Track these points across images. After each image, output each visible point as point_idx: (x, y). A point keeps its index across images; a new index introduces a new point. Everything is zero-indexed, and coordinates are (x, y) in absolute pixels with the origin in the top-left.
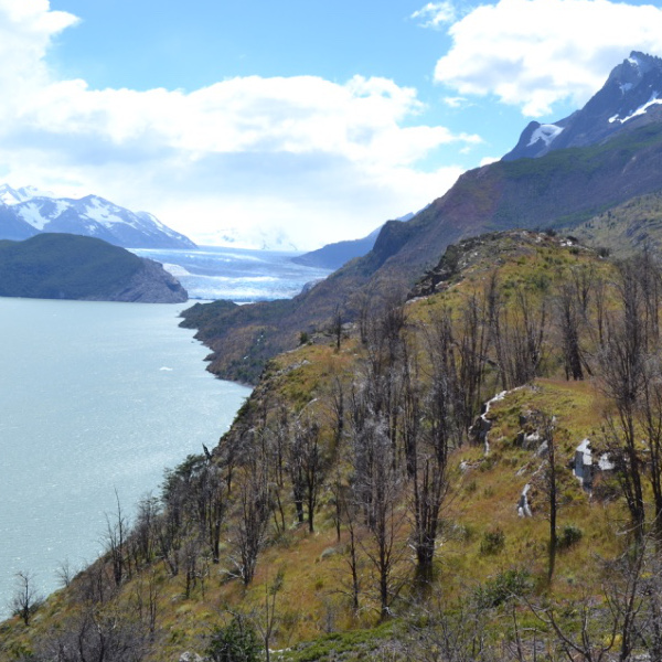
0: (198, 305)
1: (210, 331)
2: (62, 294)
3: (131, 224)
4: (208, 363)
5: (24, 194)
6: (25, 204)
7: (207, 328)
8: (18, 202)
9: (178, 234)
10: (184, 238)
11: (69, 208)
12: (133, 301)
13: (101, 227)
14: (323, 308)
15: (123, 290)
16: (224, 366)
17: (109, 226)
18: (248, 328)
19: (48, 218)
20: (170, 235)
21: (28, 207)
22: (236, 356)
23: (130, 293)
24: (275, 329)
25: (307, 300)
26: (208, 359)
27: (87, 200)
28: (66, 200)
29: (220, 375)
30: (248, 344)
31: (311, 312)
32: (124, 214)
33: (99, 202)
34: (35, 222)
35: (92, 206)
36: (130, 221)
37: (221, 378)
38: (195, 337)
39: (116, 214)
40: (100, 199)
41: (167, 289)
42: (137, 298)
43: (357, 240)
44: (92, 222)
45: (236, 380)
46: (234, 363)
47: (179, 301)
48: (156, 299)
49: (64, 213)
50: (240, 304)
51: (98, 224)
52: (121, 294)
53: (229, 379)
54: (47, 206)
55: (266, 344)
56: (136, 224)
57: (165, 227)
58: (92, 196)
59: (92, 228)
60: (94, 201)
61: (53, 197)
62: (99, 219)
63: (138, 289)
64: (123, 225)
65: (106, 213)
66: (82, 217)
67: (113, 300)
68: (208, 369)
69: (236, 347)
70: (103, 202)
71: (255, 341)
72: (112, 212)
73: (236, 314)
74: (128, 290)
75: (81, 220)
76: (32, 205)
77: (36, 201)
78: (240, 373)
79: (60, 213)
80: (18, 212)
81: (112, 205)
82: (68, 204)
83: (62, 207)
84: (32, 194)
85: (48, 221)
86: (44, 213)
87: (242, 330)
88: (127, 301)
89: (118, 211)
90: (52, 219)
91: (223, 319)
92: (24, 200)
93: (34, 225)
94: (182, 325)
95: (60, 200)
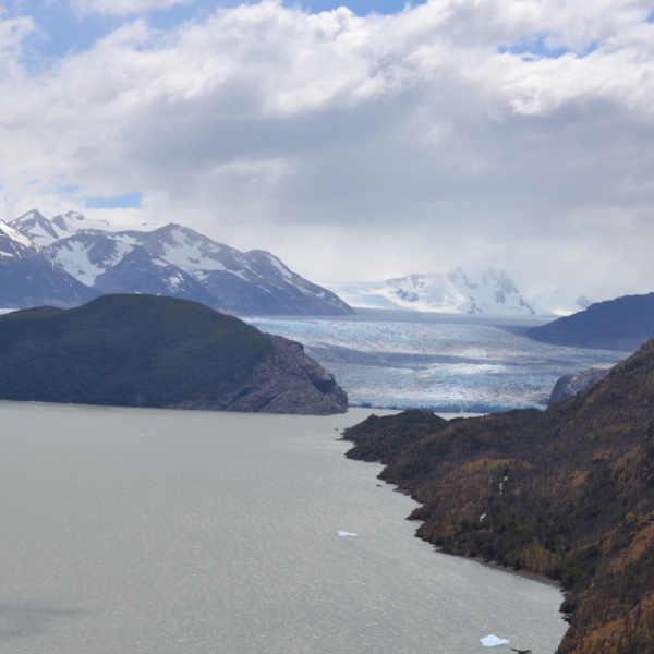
0: (373, 418)
1: (408, 467)
2: (140, 399)
3: (238, 274)
4: (418, 524)
5: (64, 227)
6: (64, 242)
7: (401, 462)
8: (55, 240)
9: (318, 289)
10: (329, 295)
11: (135, 246)
12: (256, 410)
13: (189, 279)
14: (613, 428)
15: (239, 391)
16: (448, 530)
17: (201, 277)
18: (480, 463)
19: (101, 266)
20: (304, 291)
21: (70, 249)
22: (466, 511)
23: (250, 397)
24: (527, 465)
25: (580, 412)
26: (414, 516)
27: (165, 233)
28: (131, 234)
29: (445, 545)
30: (484, 492)
31: (591, 436)
32: (226, 255)
33: (184, 236)
34: (81, 272)
35: (172, 243)
36: (237, 268)
37: (446, 551)
38: (381, 477)
39: (213, 256)
40: (186, 230)
41: (312, 389)
42: (262, 405)
43: (637, 296)
44: (173, 270)
45: (472, 555)
46: (465, 525)
47: (334, 411)
48: (294, 407)
49: (127, 257)
50: (448, 417)
51: (185, 275)
52: (235, 399)
53: (460, 553)
54: (99, 244)
55: (517, 492)
56: (248, 273)
57: (296, 276)
58: (172, 226)
59: (175, 281)
60: (175, 234)
61: (108, 229)
62: (185, 265)
63: (265, 389)
64: (225, 274)
65: (197, 254)
66: (157, 262)
67: (223, 408)
68: (419, 534)
69: (464, 497)
70: (192, 236)
71: (495, 487)
72: (206, 253)
73: (452, 437)
74: (246, 392)
75: (156, 267)
76: (76, 245)
77: (82, 237)
78: (479, 543)
79: (120, 258)
80: (53, 256)
81: (207, 240)
82: (133, 241)
83: (126, 245)
84: (75, 226)
85: (102, 271)
86: (95, 258)
87: (469, 467)
88: (246, 411)
89: (216, 250)
90: (108, 268)
91: (429, 445)
92: (62, 235)
93: (80, 278)
94: (351, 455)
95: (121, 234)
